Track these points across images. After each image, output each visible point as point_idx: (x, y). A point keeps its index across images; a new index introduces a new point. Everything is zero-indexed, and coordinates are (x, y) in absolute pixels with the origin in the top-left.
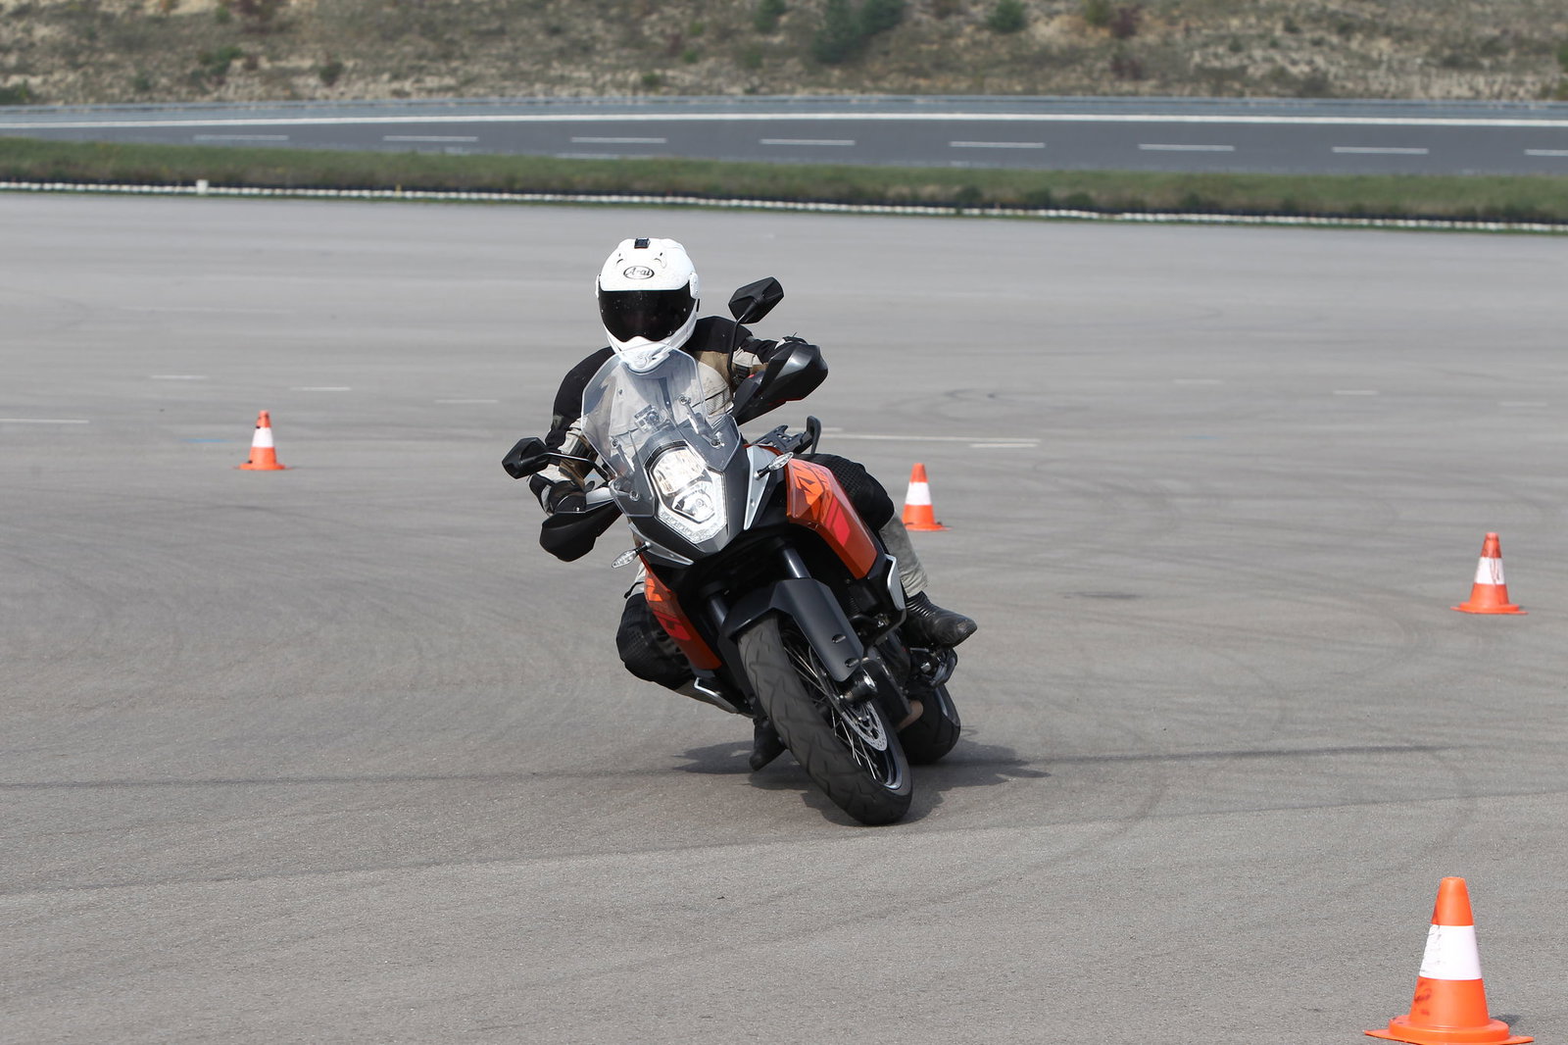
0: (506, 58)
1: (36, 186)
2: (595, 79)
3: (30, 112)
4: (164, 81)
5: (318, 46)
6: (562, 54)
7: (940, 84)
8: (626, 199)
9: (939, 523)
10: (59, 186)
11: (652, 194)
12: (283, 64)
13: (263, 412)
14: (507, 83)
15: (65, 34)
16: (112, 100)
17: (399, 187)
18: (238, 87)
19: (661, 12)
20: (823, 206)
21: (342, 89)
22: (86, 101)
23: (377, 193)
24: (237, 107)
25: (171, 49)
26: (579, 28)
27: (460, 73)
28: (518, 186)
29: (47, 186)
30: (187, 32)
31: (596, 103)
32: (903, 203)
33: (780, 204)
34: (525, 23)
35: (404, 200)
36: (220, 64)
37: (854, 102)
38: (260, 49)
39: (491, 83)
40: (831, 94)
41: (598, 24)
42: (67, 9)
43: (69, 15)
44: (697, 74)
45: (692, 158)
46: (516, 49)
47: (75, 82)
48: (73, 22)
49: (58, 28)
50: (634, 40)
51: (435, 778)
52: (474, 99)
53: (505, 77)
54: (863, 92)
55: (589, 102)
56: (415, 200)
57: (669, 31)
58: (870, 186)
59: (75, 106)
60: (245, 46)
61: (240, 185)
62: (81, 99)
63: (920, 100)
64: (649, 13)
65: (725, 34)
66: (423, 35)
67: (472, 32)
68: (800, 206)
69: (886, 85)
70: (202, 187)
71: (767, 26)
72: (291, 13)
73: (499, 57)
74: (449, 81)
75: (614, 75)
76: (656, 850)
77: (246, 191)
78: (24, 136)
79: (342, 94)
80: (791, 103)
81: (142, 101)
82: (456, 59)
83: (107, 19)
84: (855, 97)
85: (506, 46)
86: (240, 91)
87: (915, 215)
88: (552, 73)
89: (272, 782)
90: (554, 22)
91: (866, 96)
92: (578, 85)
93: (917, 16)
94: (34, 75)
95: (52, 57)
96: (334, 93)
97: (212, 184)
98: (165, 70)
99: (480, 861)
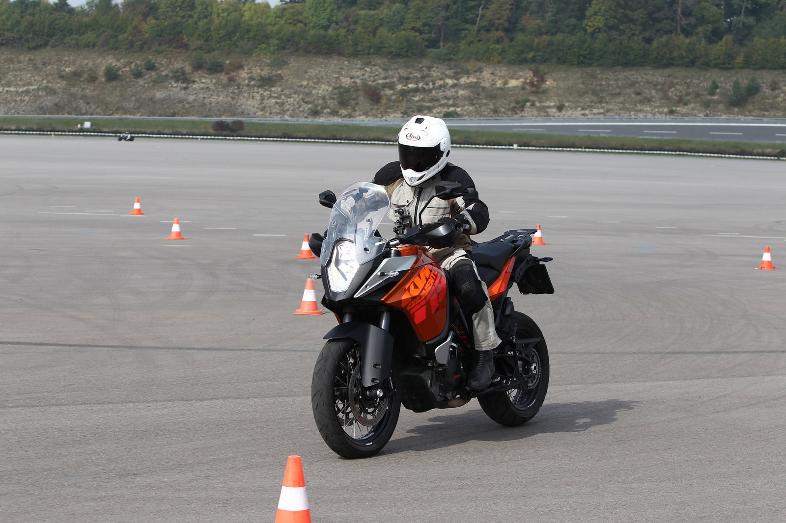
0: (621, 103)
1: (458, 146)
2: (652, 110)
3: (457, 120)
4: (503, 110)
5: (556, 98)
6: (641, 102)
7: (772, 114)
8: (662, 152)
9: (774, 267)
10: (466, 146)
11: (671, 151)
12: (544, 104)
13: (538, 225)
14: (622, 112)
15: (469, 93)
16: (485, 116)
17: (583, 147)
18: (528, 112)
19: (675, 88)
20: (731, 156)
21: (564, 113)
22: (476, 117)
23: (576, 149)
24: (528, 119)
25: (505, 99)
26: (646, 93)
27: (605, 108)
28: (625, 148)
29: (462, 146)
30: (511, 93)
31: (652, 119)
32: (759, 155)
33: (716, 155)
34: (628, 91)
35: (585, 151)
36: (522, 104)
37: (742, 120)
38: (536, 99)
39: (616, 111)
40: (734, 117)
41: (653, 92)
42: (470, 84)
43: (471, 87)
44: (687, 109)
45: (686, 139)
46: (625, 100)
47: (472, 110)
48: (472, 89)
49: (467, 91)
50: (666, 97)
51: (599, 353)
52: (610, 117)
53: (621, 109)
54: (745, 116)
55: (650, 118)
56: (589, 152)
57: (678, 94)
58: (748, 149)
59: (472, 118)
60: (531, 98)
61: (528, 146)
62: (474, 116)
63: (765, 119)
64: (671, 88)
65: (697, 95)
66: (592, 94)
67: (610, 94)
68: (723, 156)
69: (754, 114)
70: (515, 146)
71: (712, 93)
72: (547, 87)
73: (618, 103)
74: (601, 111)
75: (659, 109)
76: (676, 380)
77: (530, 148)
78: (454, 128)
79: (564, 115)
80: (720, 120)
81: (495, 117)
82: (604, 103)
83: (484, 88)
84: (743, 118)
85: (621, 99)
86: (529, 113)
87: (763, 159)
88: (637, 108)
90: (638, 90)
91: (746, 118)
92: (646, 113)
93: (764, 90)
94: (458, 107)
95: (465, 101)
96: (561, 114)
97: (519, 146)
98: (503, 106)
99: (615, 382)
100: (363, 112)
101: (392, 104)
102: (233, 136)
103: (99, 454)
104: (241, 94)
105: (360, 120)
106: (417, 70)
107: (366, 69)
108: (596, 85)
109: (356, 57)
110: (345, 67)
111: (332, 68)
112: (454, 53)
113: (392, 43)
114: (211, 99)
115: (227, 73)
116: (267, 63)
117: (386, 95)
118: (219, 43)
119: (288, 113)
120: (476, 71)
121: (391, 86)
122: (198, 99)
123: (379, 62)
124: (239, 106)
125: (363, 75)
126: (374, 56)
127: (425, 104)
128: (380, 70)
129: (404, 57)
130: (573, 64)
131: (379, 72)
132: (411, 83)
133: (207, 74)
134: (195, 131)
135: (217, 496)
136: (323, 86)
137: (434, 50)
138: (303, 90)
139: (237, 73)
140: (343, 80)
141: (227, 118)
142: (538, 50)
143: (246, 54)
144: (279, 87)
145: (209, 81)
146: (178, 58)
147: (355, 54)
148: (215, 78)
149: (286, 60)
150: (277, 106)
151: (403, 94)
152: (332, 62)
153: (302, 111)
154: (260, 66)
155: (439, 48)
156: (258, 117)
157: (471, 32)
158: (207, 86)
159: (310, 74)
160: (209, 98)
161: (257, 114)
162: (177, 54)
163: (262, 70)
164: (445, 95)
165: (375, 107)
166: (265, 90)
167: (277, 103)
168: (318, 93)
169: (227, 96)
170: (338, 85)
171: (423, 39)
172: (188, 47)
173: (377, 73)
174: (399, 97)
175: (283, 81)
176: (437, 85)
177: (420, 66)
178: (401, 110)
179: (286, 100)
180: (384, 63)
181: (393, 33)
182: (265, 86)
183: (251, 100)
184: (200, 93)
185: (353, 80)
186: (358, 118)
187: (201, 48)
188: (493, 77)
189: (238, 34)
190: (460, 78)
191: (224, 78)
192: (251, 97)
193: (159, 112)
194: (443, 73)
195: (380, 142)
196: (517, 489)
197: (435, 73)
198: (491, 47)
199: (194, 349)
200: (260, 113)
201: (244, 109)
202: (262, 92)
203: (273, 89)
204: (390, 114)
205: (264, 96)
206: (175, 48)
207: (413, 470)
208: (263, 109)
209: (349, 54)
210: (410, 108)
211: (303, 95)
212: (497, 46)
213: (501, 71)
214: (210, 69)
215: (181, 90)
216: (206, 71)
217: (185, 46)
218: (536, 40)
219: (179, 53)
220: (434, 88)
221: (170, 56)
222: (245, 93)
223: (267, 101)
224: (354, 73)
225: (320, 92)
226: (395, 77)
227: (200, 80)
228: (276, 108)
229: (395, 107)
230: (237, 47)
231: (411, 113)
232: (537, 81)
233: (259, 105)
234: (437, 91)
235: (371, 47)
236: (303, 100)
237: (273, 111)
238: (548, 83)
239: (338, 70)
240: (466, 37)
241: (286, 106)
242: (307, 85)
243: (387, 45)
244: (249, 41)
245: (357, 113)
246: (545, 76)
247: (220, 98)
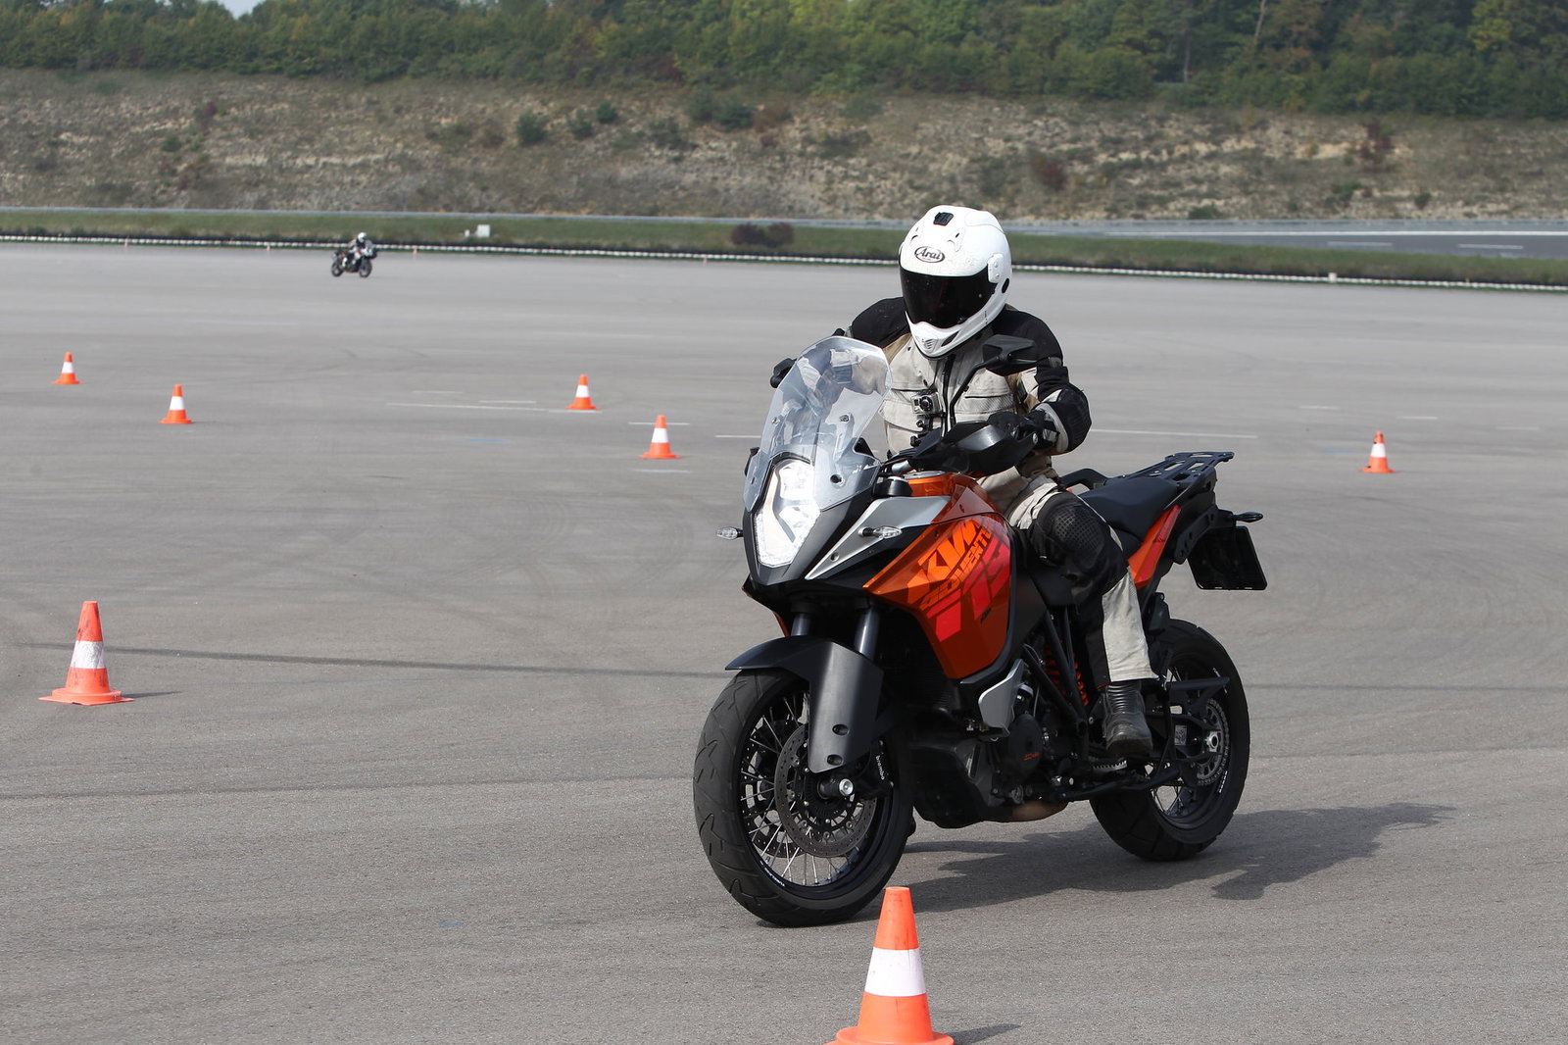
0: (1543, 191)
1: (1219, 275)
3: (1217, 224)
4: (1307, 204)
5: (1414, 181)
10: (1234, 276)
12: (1389, 194)
13: (1379, 433)
14: (1544, 209)
15: (1240, 171)
16: (1272, 217)
17: (1467, 280)
18: (1358, 209)
21: (1430, 212)
22: (1254, 218)
23: (1453, 284)
24: (1357, 223)
25: (1313, 182)
27: (1511, 201)
28: (1551, 280)
29: (1227, 275)
30: (1323, 171)
34: (1556, 167)
35: (1471, 288)
36: (1345, 192)
38: (1373, 183)
39: (1533, 208)
42: (1243, 154)
43: (1244, 158)
46: (1550, 185)
47: (1246, 205)
48: (1246, 163)
49: (1235, 167)
51: (1501, 689)
52: (1521, 220)
53: (1542, 205)
56: (1479, 289)
59: (1247, 221)
60: (1363, 181)
61: (1358, 277)
62: (1251, 216)
66: (1486, 175)
67: (1520, 173)
70: (1332, 277)
72: (1395, 158)
73: (1538, 191)
74: (1504, 207)
77: (1363, 281)
78: (1212, 241)
79: (1430, 215)
81: (1292, 218)
82: (1510, 191)
83: (1270, 161)
85: (1544, 183)
86: (1360, 212)
89: (1387, 688)
94: (1219, 199)
95: (1231, 187)
96: (1423, 214)
97: (1339, 276)
98: (1309, 196)
99: (1533, 747)
100: (1030, 207)
101: (1087, 192)
102: (772, 255)
103: (508, 882)
104: (788, 170)
105: (1023, 225)
106: (1139, 124)
107: (1036, 122)
108: (1494, 156)
109: (1015, 98)
110: (993, 118)
111: (967, 120)
112: (1211, 90)
113: (1086, 71)
114: (728, 181)
115: (761, 130)
116: (840, 110)
117: (1076, 174)
118: (744, 69)
119: (881, 209)
120: (1254, 128)
121: (1086, 157)
122: (702, 181)
123: (1061, 108)
124: (784, 195)
125: (1030, 134)
126: (1052, 97)
127: (1153, 192)
128: (1064, 125)
129: (1111, 98)
130: (1448, 115)
131: (1062, 128)
132: (1125, 151)
133: (721, 131)
134: (696, 244)
135: (743, 967)
136: (950, 156)
137: (1171, 85)
138: (910, 164)
139: (780, 130)
140: (990, 144)
141: (761, 219)
142: (1377, 86)
143: (797, 91)
144: (863, 157)
145: (724, 146)
146: (663, 100)
147: (1014, 93)
148: (735, 140)
149: (877, 104)
150: (859, 196)
151: (1110, 171)
152: (968, 108)
153: (909, 205)
154: (826, 116)
155: (1181, 80)
156: (821, 216)
157: (1246, 49)
158: (719, 155)
159: (925, 132)
160: (725, 179)
161: (819, 212)
162: (661, 92)
163: (829, 124)
164: (1193, 174)
165: (1054, 199)
166: (836, 164)
167: (858, 189)
168: (939, 170)
169: (760, 175)
170: (980, 154)
171: (1150, 63)
172: (683, 76)
173: (1057, 130)
174: (1101, 179)
175: (872, 145)
176: (1177, 154)
177: (1143, 115)
178: (1105, 203)
179: (878, 184)
180: (1071, 110)
181: (1089, 52)
182: (835, 156)
183: (808, 183)
184: (706, 169)
185: (1009, 144)
186: (1019, 220)
187: (708, 80)
188: (1288, 139)
189: (781, 53)
190: (1223, 141)
191: (753, 138)
192: (807, 177)
193: (625, 206)
194: (1189, 132)
195: (1064, 268)
196: (1339, 957)
197: (1172, 130)
198: (1284, 79)
199: (696, 675)
200: (825, 209)
201: (794, 201)
202: (830, 168)
203: (852, 161)
204: (1083, 212)
205: (834, 175)
206: (657, 79)
207: (1131, 918)
208: (832, 201)
209: (1002, 92)
210: (1123, 200)
211: (911, 172)
212: (1297, 78)
213: (1303, 128)
214: (725, 122)
215: (669, 162)
216: (718, 126)
217: (678, 76)
218: (1374, 66)
219: (664, 89)
220: (1170, 161)
221: (647, 94)
222: (796, 170)
223: (840, 186)
224: (1011, 130)
225: (945, 167)
226: (1093, 138)
227: (707, 143)
228: (857, 200)
229: (1093, 198)
230: (780, 77)
231: (1124, 211)
232: (1376, 147)
233: (823, 192)
234: (1177, 167)
235: (1045, 79)
236: (910, 183)
237: (852, 204)
238: (1397, 151)
239: (980, 124)
240: (1234, 58)
241: (878, 195)
242: (920, 153)
243: (1077, 75)
244: (803, 65)
245: (1019, 210)
246: (1393, 138)
247: (745, 180)
